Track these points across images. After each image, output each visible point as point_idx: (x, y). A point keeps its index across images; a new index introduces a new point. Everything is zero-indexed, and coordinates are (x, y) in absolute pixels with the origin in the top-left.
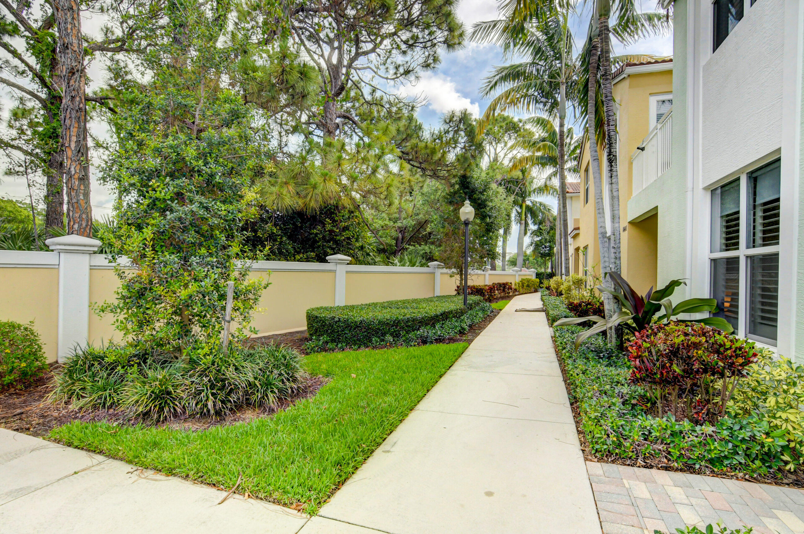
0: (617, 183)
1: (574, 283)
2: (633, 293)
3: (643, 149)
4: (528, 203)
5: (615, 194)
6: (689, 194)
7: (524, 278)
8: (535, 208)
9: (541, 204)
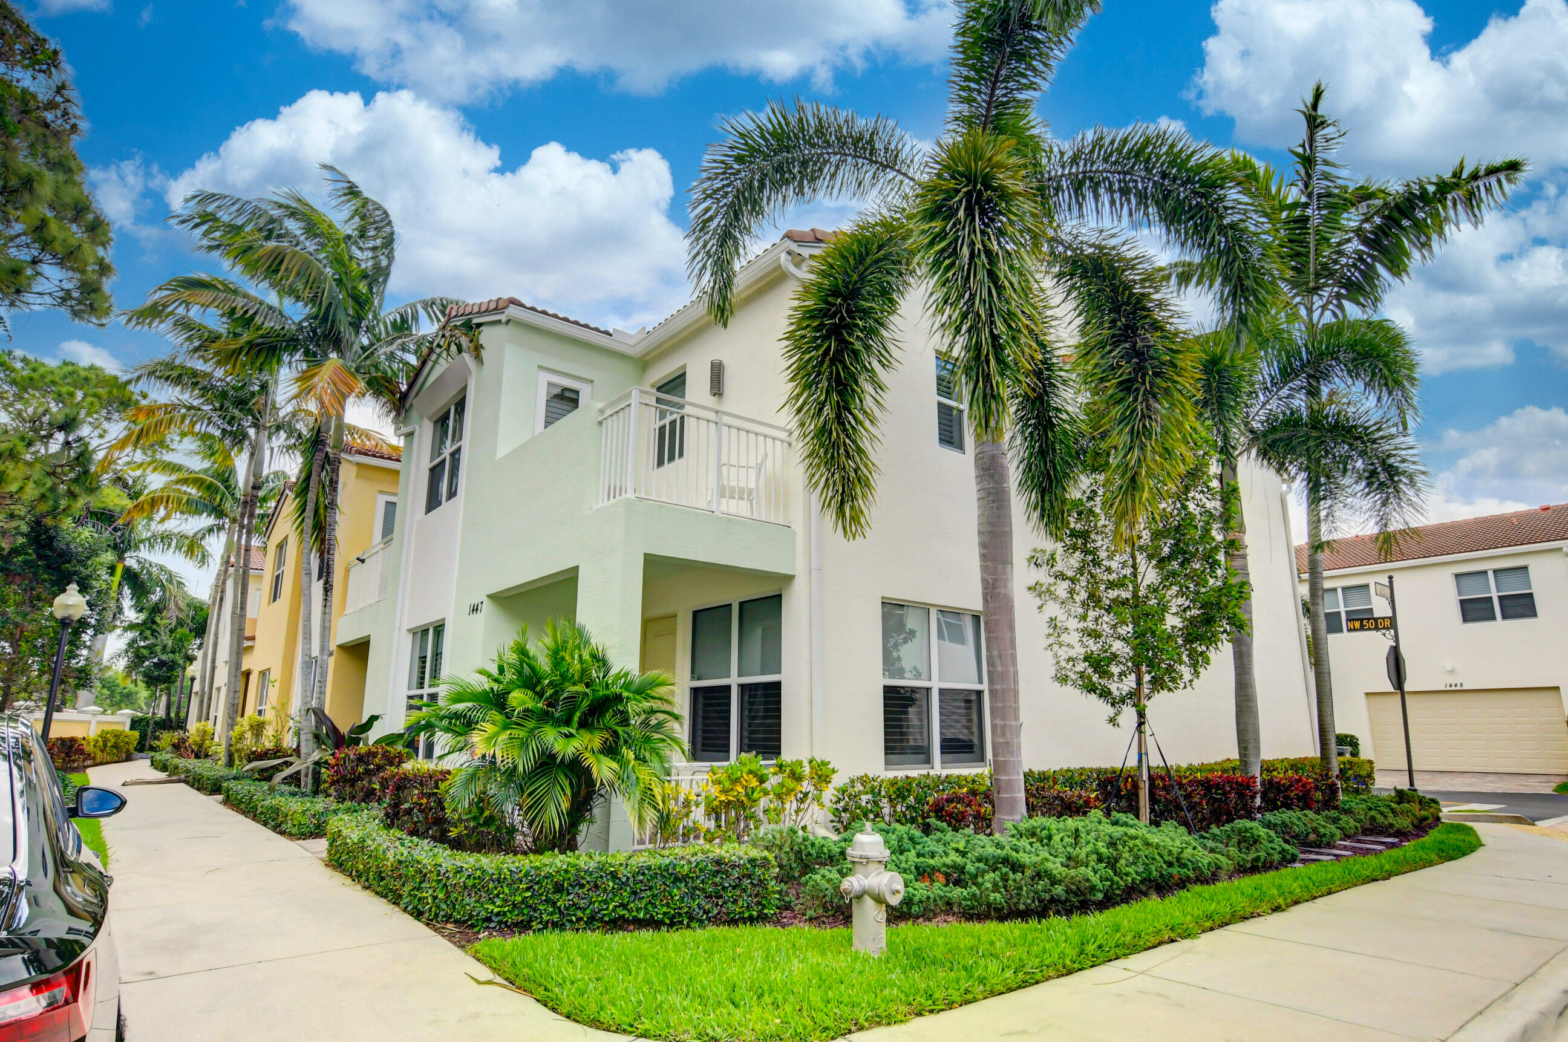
0: (330, 613)
1: (252, 727)
2: (335, 730)
3: (363, 561)
4: (131, 562)
5: (327, 624)
6: (396, 632)
7: (107, 728)
8: (144, 577)
9: (162, 568)
